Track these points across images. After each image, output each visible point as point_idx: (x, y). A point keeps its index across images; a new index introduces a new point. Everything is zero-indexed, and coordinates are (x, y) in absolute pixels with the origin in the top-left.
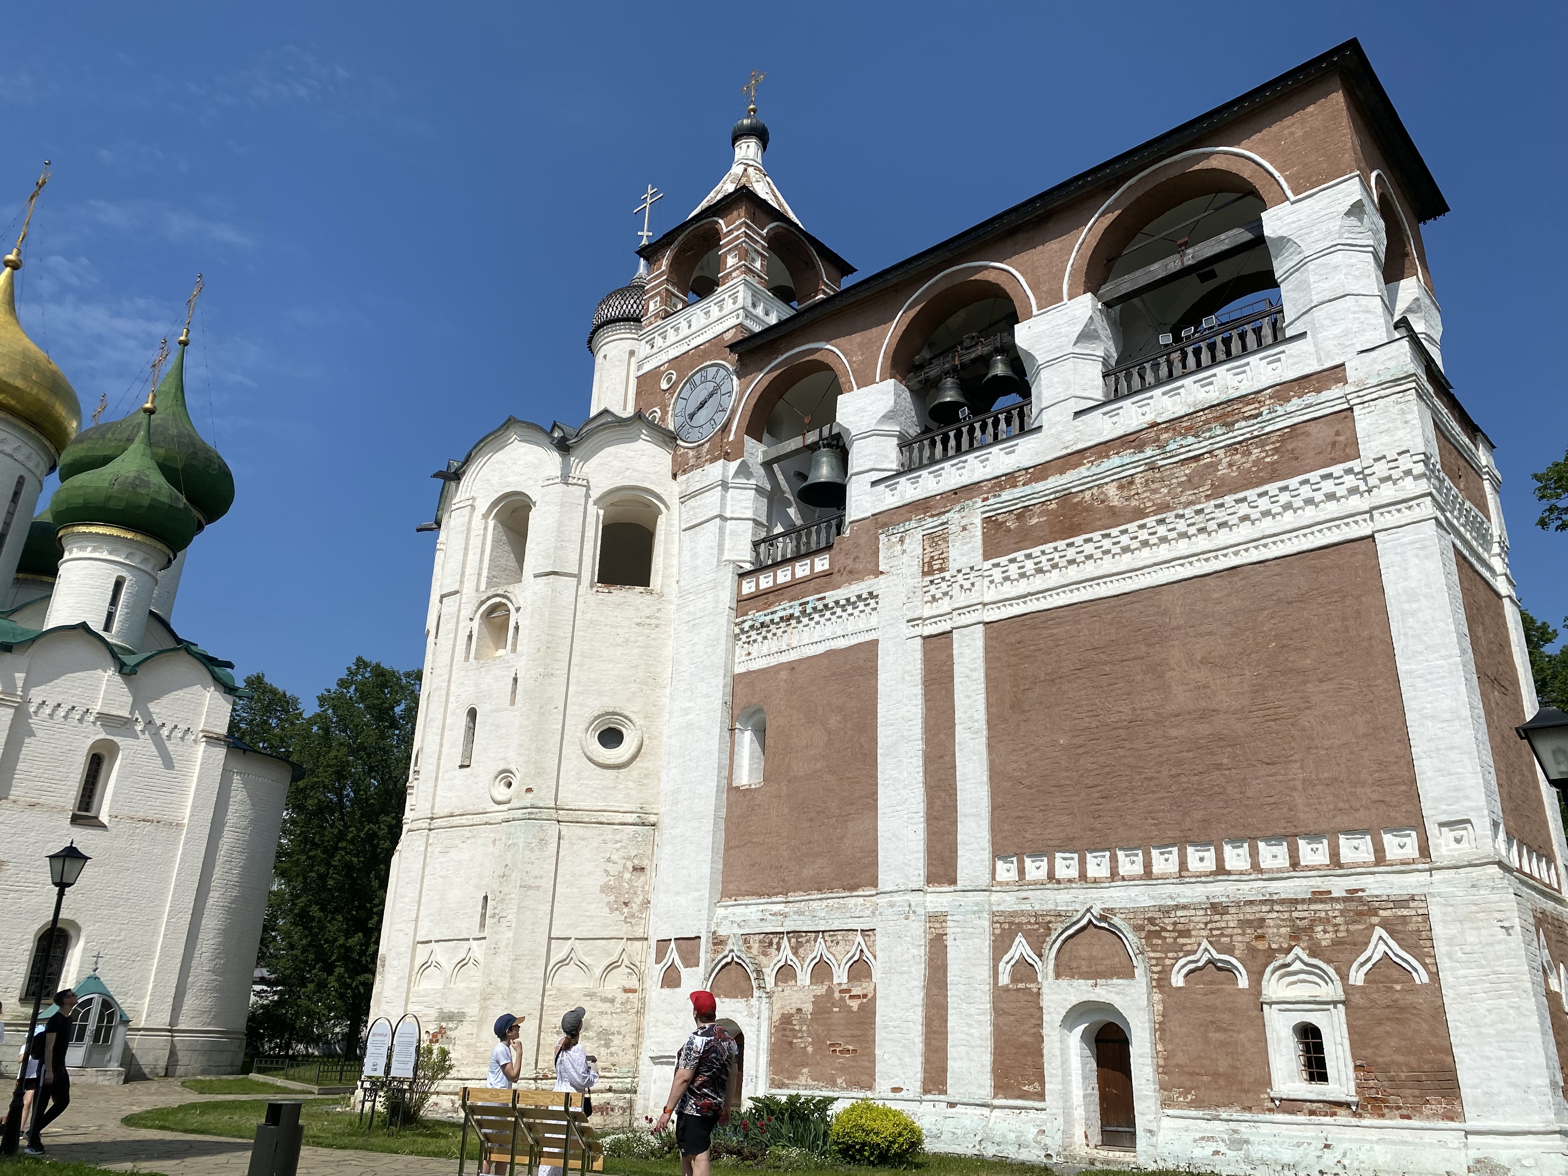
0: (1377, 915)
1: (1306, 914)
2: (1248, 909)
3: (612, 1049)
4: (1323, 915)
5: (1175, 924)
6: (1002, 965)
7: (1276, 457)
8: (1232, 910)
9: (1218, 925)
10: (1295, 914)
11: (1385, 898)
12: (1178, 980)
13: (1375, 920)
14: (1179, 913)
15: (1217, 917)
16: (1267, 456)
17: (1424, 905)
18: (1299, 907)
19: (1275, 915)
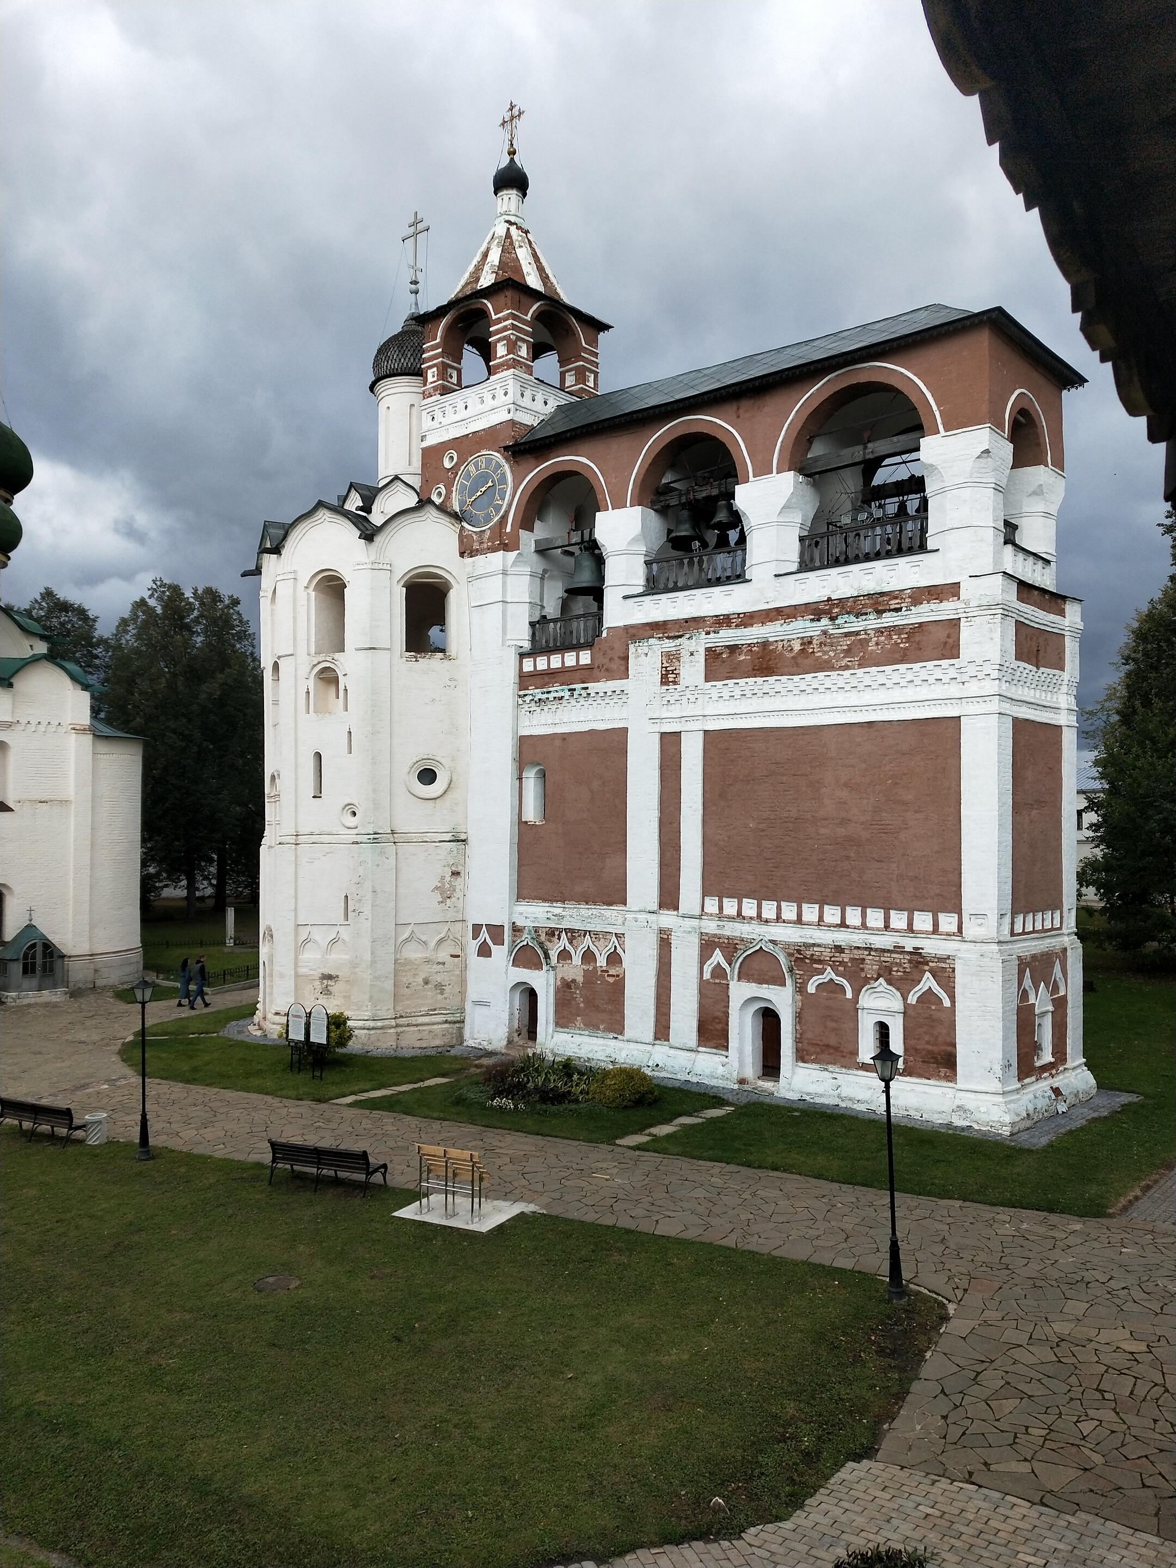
0: (928, 965)
1: (888, 959)
2: (856, 952)
3: (445, 995)
4: (898, 961)
5: (812, 955)
6: (705, 967)
7: (907, 645)
8: (846, 951)
9: (838, 959)
10: (883, 959)
11: (933, 955)
12: (811, 989)
13: (926, 968)
14: (815, 949)
15: (837, 954)
16: (902, 642)
17: (953, 962)
18: (886, 955)
19: (871, 957)
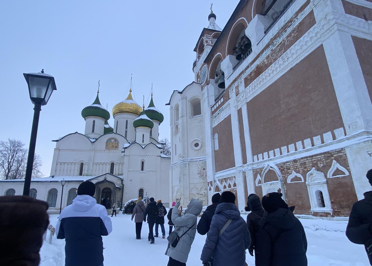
0: (333, 156)
1: (315, 159)
2: (302, 160)
4: (319, 159)
5: (286, 167)
6: (256, 181)
7: (297, 33)
8: (298, 161)
11: (335, 151)
12: (289, 181)
14: (287, 164)
15: (295, 164)
17: (345, 151)
19: (308, 161)
